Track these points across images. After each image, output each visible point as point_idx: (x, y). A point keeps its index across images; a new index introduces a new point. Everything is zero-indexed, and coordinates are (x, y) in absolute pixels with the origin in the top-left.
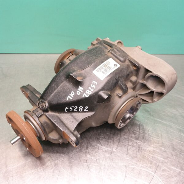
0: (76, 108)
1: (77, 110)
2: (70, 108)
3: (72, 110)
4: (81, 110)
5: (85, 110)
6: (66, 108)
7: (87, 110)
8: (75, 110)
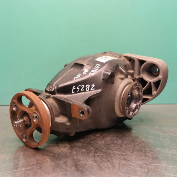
0: (83, 86)
1: (84, 90)
2: (78, 88)
3: (79, 90)
4: (87, 89)
5: (91, 89)
6: (73, 88)
7: (94, 89)
8: (82, 90)
